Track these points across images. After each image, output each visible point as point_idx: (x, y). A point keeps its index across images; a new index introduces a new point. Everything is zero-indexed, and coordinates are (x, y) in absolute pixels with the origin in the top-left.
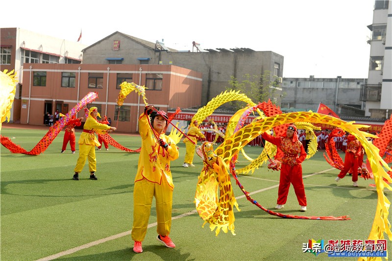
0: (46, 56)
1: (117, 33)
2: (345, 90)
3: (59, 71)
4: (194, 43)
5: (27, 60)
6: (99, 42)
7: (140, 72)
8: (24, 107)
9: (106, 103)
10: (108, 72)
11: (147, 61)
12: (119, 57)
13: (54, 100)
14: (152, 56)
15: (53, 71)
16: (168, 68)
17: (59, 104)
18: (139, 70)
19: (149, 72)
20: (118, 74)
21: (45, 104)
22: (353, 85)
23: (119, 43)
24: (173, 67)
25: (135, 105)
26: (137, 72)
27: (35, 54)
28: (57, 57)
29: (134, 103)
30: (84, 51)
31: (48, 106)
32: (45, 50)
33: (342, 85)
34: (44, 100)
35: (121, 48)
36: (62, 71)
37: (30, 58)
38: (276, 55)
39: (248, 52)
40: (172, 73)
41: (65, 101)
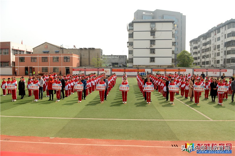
0: (20, 51)
1: (46, 42)
2: (114, 59)
3: (30, 56)
4: (74, 46)
5: (14, 53)
6: (39, 46)
7: (62, 56)
8: (16, 69)
9: (49, 67)
10: (49, 56)
11: (58, 52)
12: (47, 51)
13: (29, 67)
14: (60, 50)
15: (27, 56)
16: (72, 55)
17: (31, 68)
18: (61, 55)
19: (65, 56)
20: (53, 57)
21: (25, 68)
22: (116, 57)
23: (47, 46)
24: (73, 54)
25: (61, 67)
26: (60, 56)
27: (17, 50)
28: (24, 51)
29: (60, 66)
30: (33, 49)
31: (26, 69)
32: (20, 49)
33: (113, 57)
34: (24, 67)
35: (48, 47)
36: (31, 56)
37: (15, 52)
38: (101, 50)
39: (93, 49)
40: (73, 56)
41: (33, 67)
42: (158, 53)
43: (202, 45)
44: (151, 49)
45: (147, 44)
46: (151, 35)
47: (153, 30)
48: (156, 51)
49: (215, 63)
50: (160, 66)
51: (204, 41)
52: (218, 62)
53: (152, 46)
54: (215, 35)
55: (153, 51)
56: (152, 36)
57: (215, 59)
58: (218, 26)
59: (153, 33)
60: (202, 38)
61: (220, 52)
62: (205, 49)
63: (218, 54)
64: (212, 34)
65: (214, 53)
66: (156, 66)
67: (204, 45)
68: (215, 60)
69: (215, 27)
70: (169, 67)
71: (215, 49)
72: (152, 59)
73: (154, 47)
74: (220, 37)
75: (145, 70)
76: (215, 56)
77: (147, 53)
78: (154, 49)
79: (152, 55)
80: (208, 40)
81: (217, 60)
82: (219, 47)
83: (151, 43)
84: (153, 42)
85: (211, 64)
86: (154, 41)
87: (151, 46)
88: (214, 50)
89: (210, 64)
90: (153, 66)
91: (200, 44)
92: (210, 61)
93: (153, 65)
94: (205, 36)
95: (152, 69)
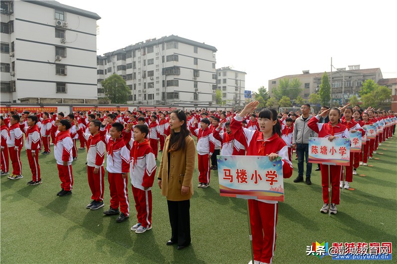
42: (72, 75)
43: (116, 69)
44: (58, 65)
45: (50, 54)
46: (57, 36)
47: (62, 25)
48: (69, 70)
49: (145, 99)
50: (87, 101)
51: (120, 63)
52: (151, 96)
53: (60, 58)
54: (144, 54)
55: (61, 70)
56: (59, 37)
57: (145, 92)
58: (148, 41)
59: (60, 31)
60: (116, 56)
61: (155, 81)
62: (123, 76)
63: (151, 85)
64: (138, 54)
65: (142, 82)
66: (78, 101)
67: (120, 70)
68: (145, 95)
69: (142, 42)
70: (102, 103)
71: (144, 77)
72: (61, 87)
73: (63, 61)
74: (153, 59)
75: (57, 108)
76: (145, 88)
77: (50, 73)
78: (64, 66)
79: (61, 79)
80: (129, 61)
81: (149, 93)
82: (151, 74)
83: (57, 54)
84: (60, 50)
85: (137, 99)
86: (64, 48)
87: (58, 59)
88: (142, 79)
89: (135, 100)
90: (74, 101)
91: (112, 66)
92: (135, 95)
93: (73, 99)
94: (123, 54)
95: (71, 106)
